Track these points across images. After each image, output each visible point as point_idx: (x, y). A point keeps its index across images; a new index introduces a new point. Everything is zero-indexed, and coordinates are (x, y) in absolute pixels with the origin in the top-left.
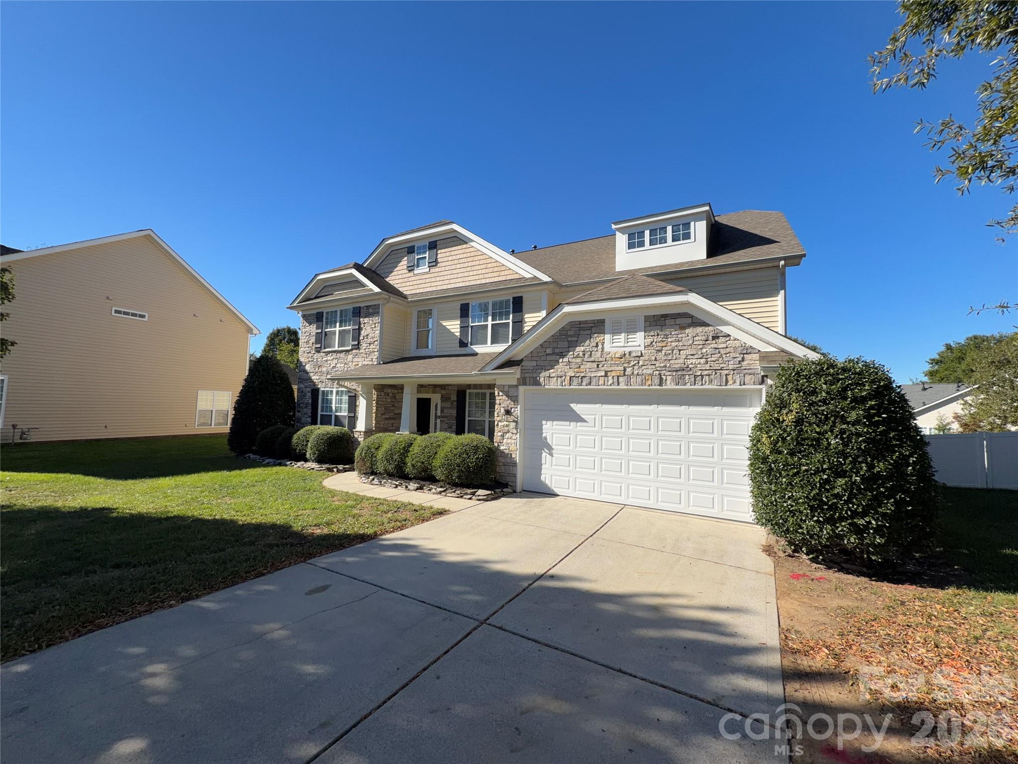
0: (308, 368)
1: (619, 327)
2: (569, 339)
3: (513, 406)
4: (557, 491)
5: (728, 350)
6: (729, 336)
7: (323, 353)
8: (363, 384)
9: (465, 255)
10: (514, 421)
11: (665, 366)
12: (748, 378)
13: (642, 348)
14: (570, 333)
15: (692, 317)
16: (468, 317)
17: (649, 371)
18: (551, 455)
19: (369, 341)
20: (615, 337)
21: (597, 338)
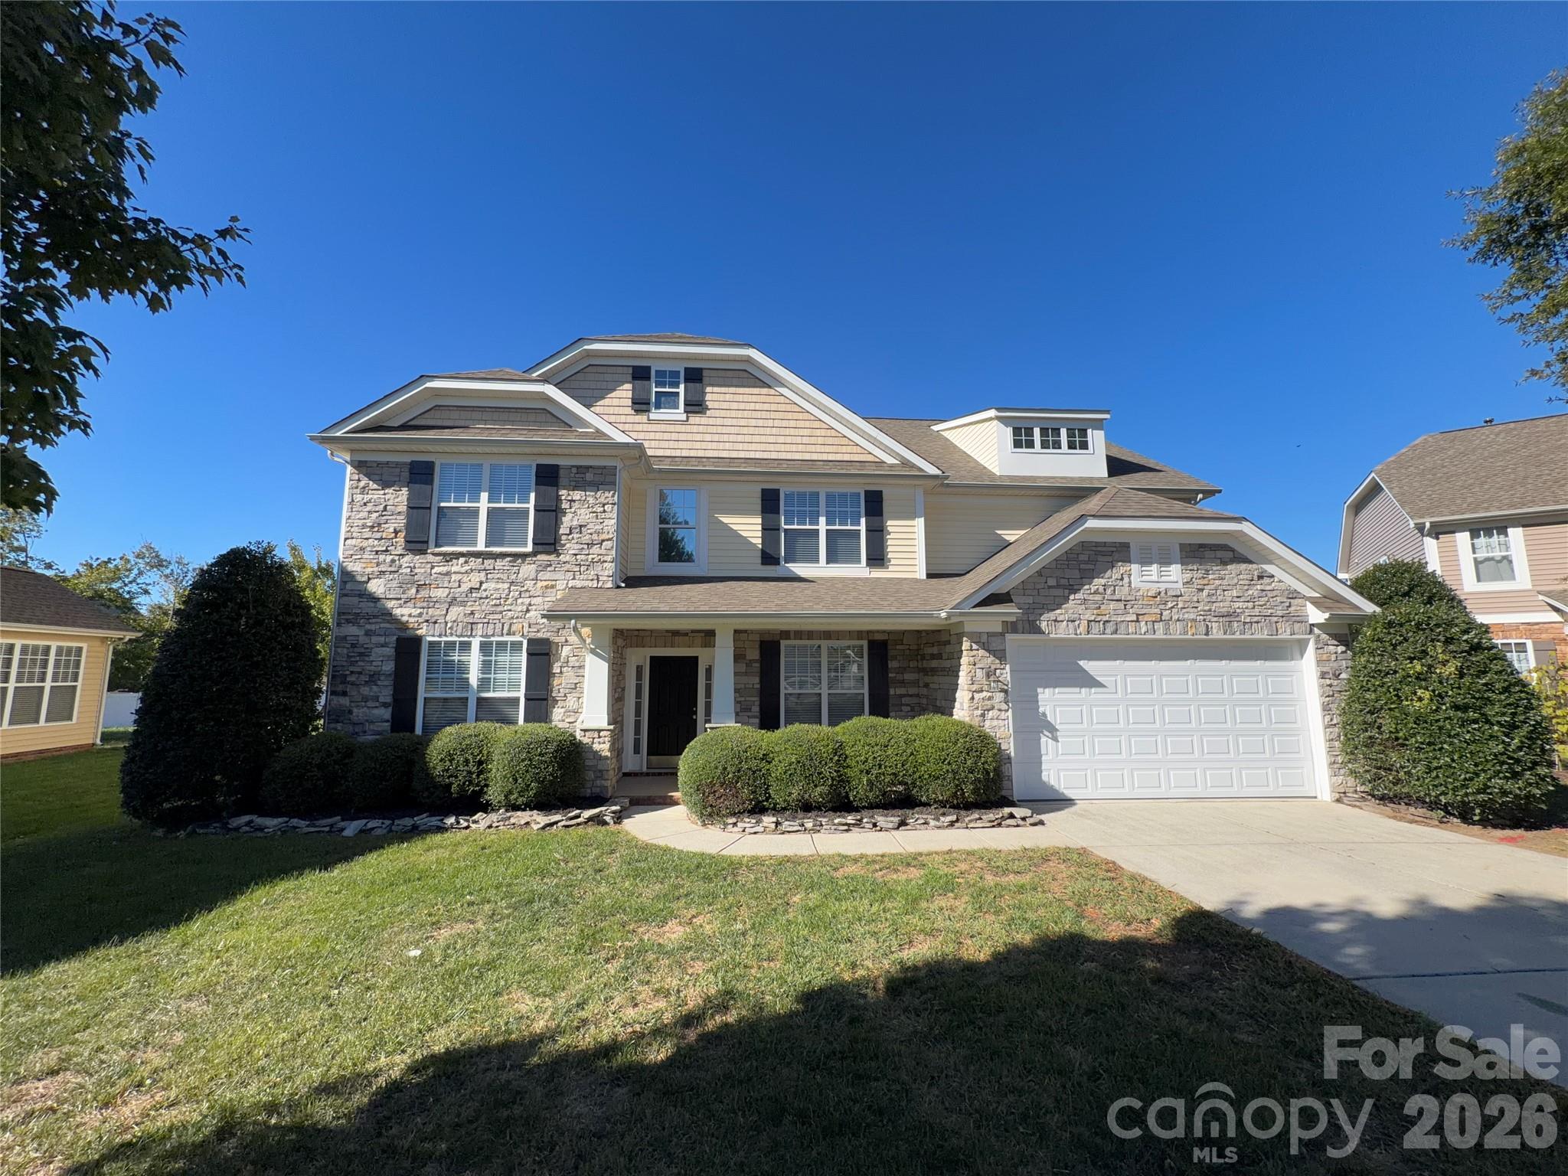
0: (376, 587)
1: (1149, 556)
2: (1082, 566)
3: (998, 666)
4: (1070, 793)
5: (1275, 593)
6: (1273, 576)
7: (434, 554)
8: (594, 628)
9: (766, 407)
10: (1002, 691)
11: (1210, 610)
12: (1297, 626)
13: (1180, 585)
14: (1082, 557)
15: (1233, 551)
16: (778, 513)
17: (1192, 616)
18: (1055, 739)
19: (586, 539)
20: (1162, 569)
21: (1121, 569)
